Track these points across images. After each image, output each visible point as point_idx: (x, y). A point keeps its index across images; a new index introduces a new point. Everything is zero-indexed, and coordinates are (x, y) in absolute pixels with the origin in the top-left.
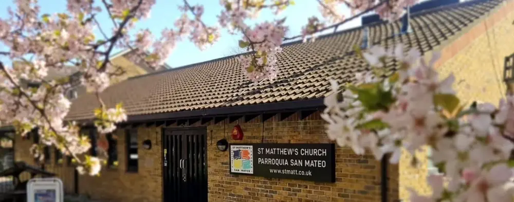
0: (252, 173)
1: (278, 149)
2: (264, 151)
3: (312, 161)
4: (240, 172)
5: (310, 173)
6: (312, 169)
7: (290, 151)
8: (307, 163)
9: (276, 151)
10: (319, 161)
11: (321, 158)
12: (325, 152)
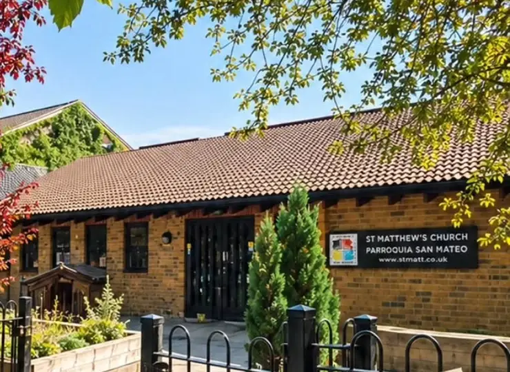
0: (356, 264)
1: (397, 236)
2: (376, 239)
3: (446, 247)
4: (341, 264)
5: (445, 260)
6: (446, 254)
7: (415, 238)
8: (439, 249)
9: (394, 238)
10: (456, 247)
11: (461, 243)
12: (466, 237)
